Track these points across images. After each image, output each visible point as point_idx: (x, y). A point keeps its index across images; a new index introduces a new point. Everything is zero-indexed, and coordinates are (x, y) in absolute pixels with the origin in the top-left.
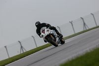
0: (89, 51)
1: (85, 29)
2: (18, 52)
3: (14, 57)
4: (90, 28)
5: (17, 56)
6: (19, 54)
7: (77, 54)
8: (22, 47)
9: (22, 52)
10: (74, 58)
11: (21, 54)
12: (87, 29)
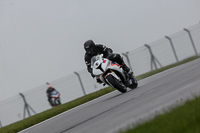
0: (162, 113)
1: (154, 68)
2: (19, 115)
3: (11, 125)
4: (164, 65)
5: (18, 123)
6: (22, 118)
7: (138, 118)
8: (26, 105)
9: (27, 116)
10: (131, 127)
11: (25, 119)
12: (159, 67)
